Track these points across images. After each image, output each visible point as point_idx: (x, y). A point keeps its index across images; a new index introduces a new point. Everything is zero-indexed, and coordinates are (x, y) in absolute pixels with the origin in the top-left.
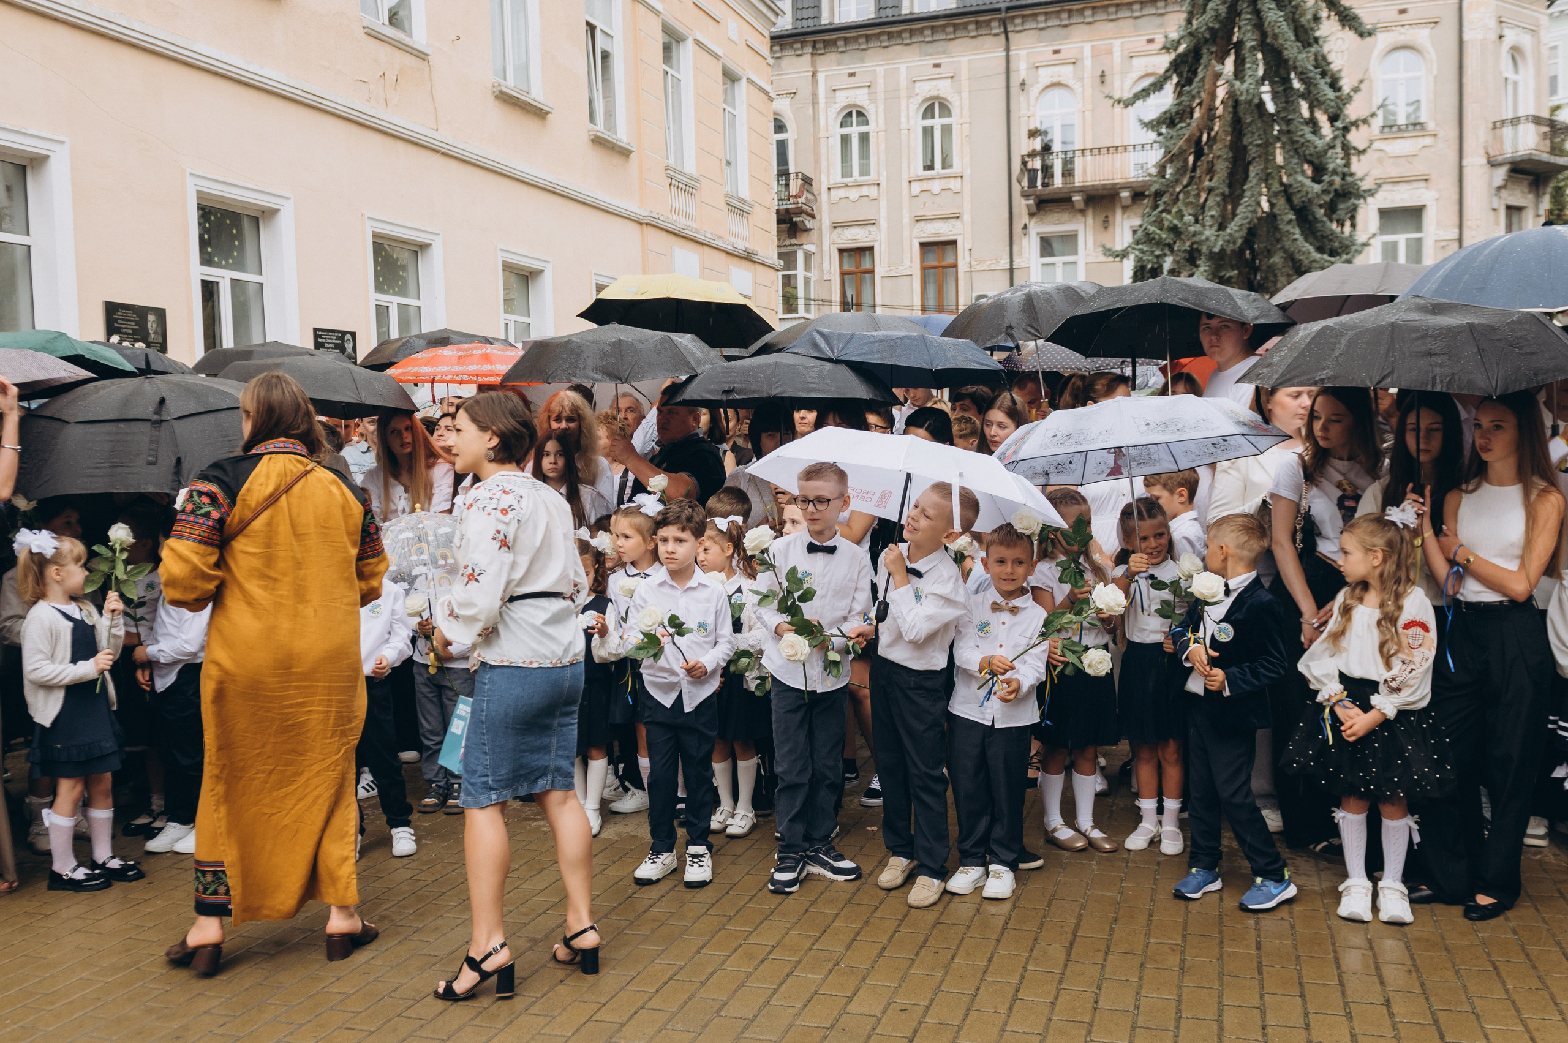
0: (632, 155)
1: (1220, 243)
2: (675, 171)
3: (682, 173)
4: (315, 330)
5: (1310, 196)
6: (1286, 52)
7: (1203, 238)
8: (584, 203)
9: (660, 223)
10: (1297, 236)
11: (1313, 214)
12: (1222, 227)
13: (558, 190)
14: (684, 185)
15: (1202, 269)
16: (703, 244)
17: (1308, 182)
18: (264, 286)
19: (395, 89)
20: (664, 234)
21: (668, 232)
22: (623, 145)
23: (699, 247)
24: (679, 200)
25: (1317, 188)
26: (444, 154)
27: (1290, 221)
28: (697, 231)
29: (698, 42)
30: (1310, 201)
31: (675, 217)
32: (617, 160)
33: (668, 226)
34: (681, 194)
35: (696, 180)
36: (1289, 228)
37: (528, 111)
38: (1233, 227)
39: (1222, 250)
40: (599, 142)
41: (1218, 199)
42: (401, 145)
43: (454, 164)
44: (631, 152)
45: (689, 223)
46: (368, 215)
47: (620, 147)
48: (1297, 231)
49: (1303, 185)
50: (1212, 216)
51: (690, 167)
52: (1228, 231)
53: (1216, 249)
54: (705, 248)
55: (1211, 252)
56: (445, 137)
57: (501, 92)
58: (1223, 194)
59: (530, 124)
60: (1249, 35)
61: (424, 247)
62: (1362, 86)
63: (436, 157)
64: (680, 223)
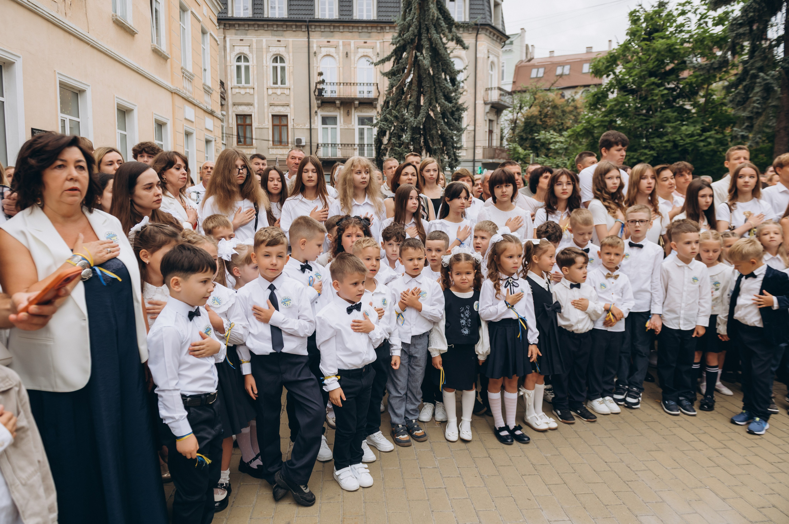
0: (168, 60)
1: (415, 123)
2: (185, 70)
3: (188, 72)
4: (32, 129)
5: (447, 108)
6: (440, 51)
7: (410, 120)
8: (149, 80)
9: (180, 93)
10: (443, 123)
11: (447, 115)
12: (415, 118)
13: (140, 71)
14: (188, 77)
15: (409, 133)
16: (195, 105)
17: (446, 103)
18: (5, 103)
19: (70, 9)
20: (181, 99)
21: (183, 98)
22: (166, 54)
23: (194, 107)
24: (186, 84)
25: (450, 105)
26: (92, 46)
27: (440, 117)
28: (194, 99)
29: (192, 13)
30: (447, 110)
31: (185, 91)
32: (162, 61)
33: (183, 95)
34: (187, 81)
35: (193, 76)
36: (439, 120)
37: (127, 31)
38: (419, 118)
39: (416, 126)
40: (156, 52)
41: (413, 106)
42: (72, 38)
43: (95, 52)
44: (168, 58)
45: (191, 95)
46: (57, 71)
47: (165, 55)
48: (442, 121)
49: (444, 104)
50: (411, 113)
51: (190, 68)
52: (418, 119)
53: (414, 126)
54: (197, 108)
55: (412, 126)
56: (92, 36)
57: (116, 19)
58: (415, 105)
59: (128, 38)
60: (426, 42)
61: (82, 91)
62: (467, 68)
63: (88, 47)
64: (188, 95)
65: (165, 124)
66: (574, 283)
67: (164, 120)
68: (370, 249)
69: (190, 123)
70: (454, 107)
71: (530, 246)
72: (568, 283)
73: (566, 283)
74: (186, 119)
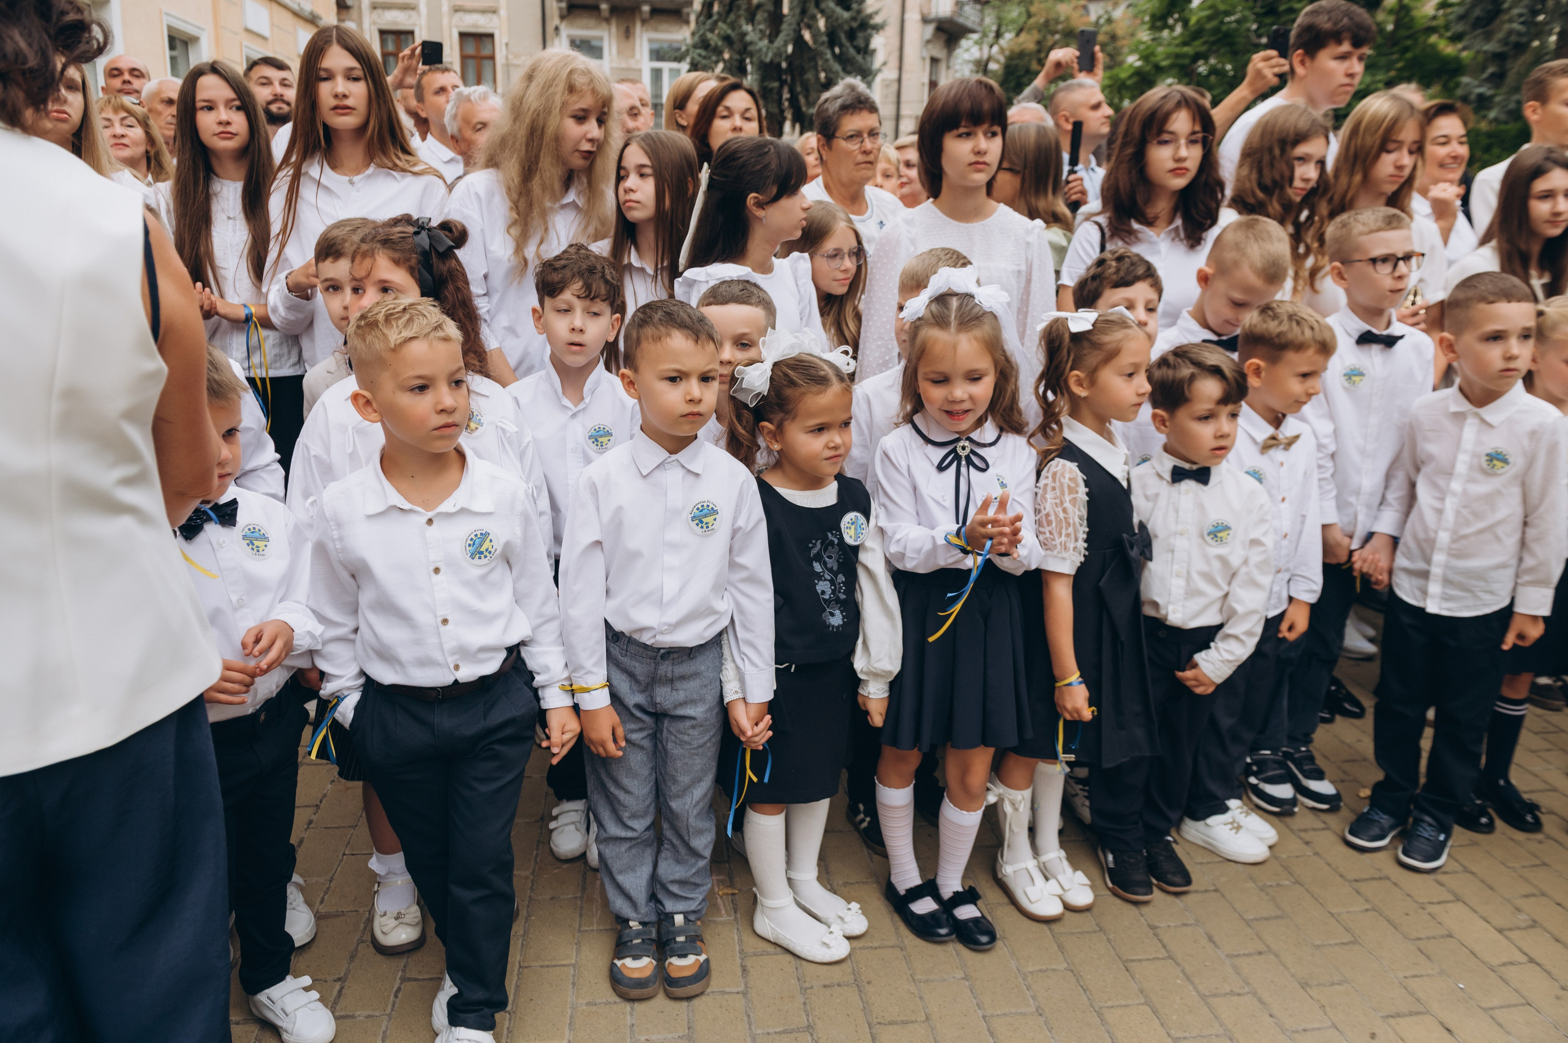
1: (770, 55)
5: (840, 21)
7: (757, 47)
10: (829, 56)
11: (840, 39)
12: (770, 42)
17: (838, 9)
25: (846, 15)
27: (823, 43)
30: (840, 26)
36: (823, 48)
38: (779, 42)
39: (772, 61)
41: (766, 15)
48: (829, 52)
49: (834, 12)
50: (761, 31)
53: (768, 60)
55: (762, 61)
58: (769, 12)
65: (195, 40)
66: (1187, 466)
67: (192, 31)
68: (418, 348)
69: (260, 40)
70: (854, 19)
71: (1060, 337)
72: (1169, 463)
73: (1162, 463)
74: (247, 30)
